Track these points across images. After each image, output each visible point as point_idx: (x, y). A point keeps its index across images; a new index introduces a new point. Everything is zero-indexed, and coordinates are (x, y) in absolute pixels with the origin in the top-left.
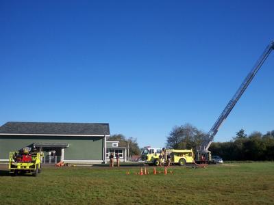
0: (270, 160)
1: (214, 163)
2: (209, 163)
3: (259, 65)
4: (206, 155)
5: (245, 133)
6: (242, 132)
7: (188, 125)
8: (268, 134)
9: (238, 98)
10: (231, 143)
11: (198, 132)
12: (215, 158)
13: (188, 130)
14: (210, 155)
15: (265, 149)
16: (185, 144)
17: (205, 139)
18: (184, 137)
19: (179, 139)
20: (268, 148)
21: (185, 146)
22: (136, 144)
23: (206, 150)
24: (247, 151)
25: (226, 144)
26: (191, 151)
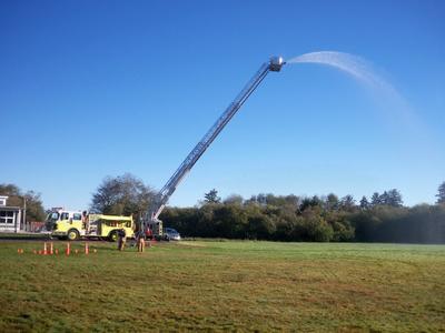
1: (166, 239)
2: (158, 239)
3: (248, 92)
4: (153, 226)
5: (218, 195)
6: (213, 193)
7: (129, 175)
8: (253, 199)
9: (212, 140)
10: (195, 210)
11: (144, 189)
12: (169, 231)
13: (129, 184)
14: (161, 227)
15: (245, 222)
16: (121, 206)
17: (155, 200)
18: (120, 196)
19: (112, 198)
20: (250, 219)
21: (122, 210)
23: (155, 218)
24: (218, 223)
25: (187, 210)
26: (130, 218)
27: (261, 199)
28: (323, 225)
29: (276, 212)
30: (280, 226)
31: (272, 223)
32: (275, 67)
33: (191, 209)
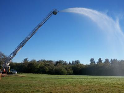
0: (40, 73)
1: (11, 73)
2: (9, 73)
3: (45, 20)
4: (7, 68)
5: (28, 60)
8: (39, 61)
9: (31, 37)
12: (13, 70)
14: (10, 68)
15: (38, 68)
17: (8, 59)
20: (40, 67)
23: (7, 65)
24: (29, 68)
27: (42, 60)
28: (63, 70)
29: (48, 65)
30: (50, 70)
31: (47, 68)
32: (55, 13)
33: (20, 63)
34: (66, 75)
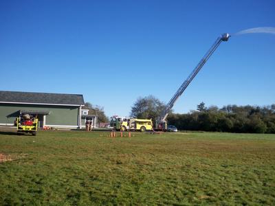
0: (219, 131)
1: (169, 131)
2: (165, 131)
5: (205, 106)
6: (202, 105)
7: (151, 96)
8: (224, 109)
10: (188, 115)
11: (160, 104)
12: (172, 127)
13: (151, 101)
14: (166, 124)
15: (216, 122)
16: (147, 114)
17: (164, 109)
18: (147, 108)
19: (143, 109)
20: (219, 120)
21: (147, 116)
22: (103, 113)
23: (164, 120)
24: (201, 122)
25: (184, 116)
26: (150, 120)
27: (229, 108)
28: (261, 123)
29: (234, 116)
30: (236, 124)
31: (231, 122)
32: (225, 39)
34: (266, 133)
